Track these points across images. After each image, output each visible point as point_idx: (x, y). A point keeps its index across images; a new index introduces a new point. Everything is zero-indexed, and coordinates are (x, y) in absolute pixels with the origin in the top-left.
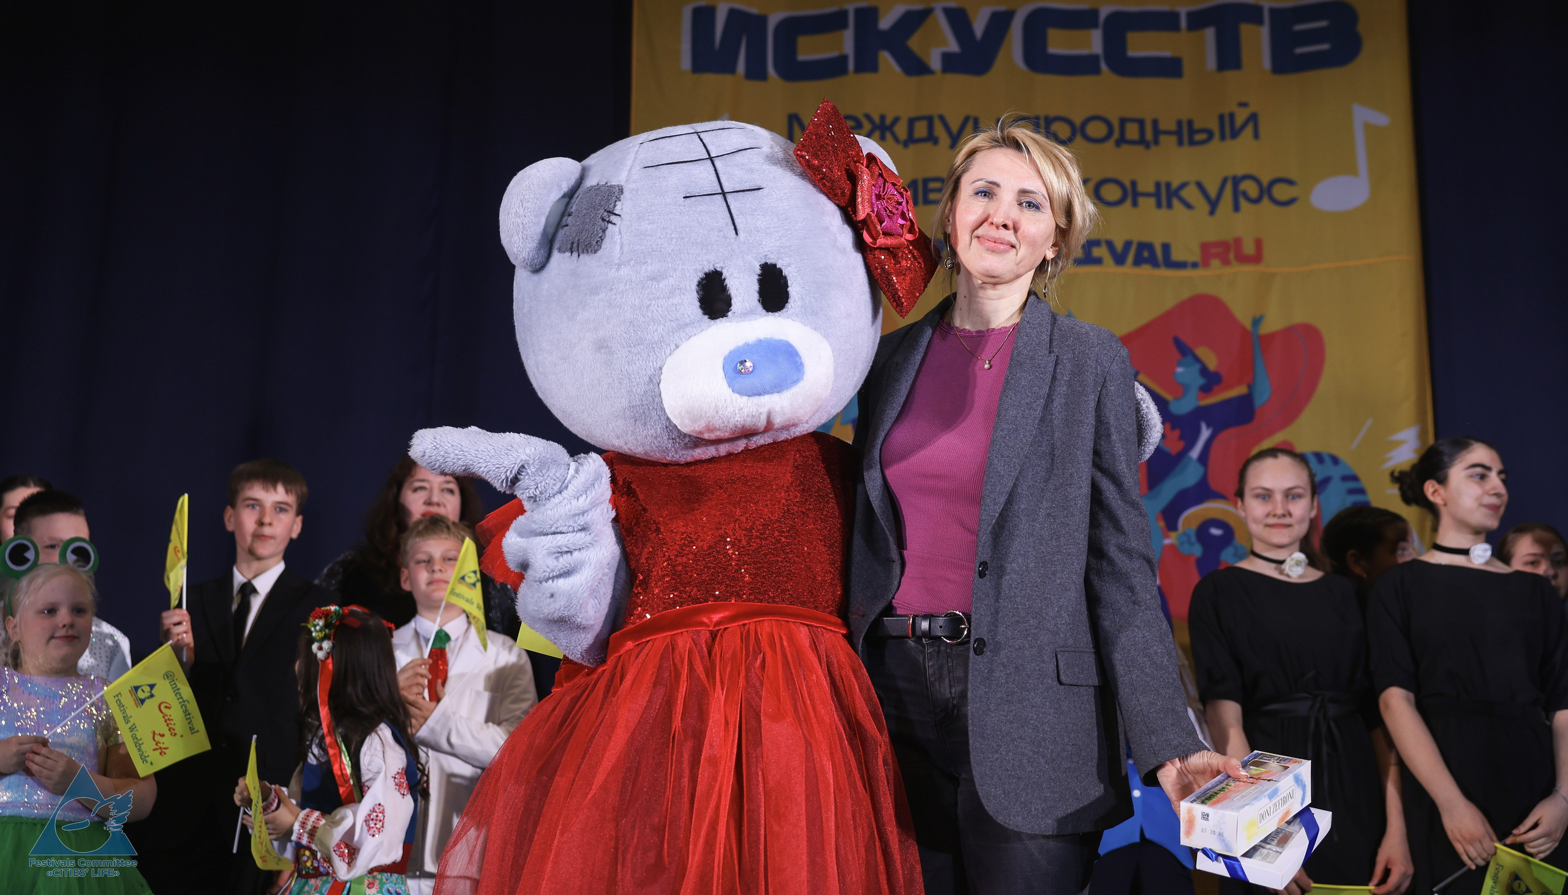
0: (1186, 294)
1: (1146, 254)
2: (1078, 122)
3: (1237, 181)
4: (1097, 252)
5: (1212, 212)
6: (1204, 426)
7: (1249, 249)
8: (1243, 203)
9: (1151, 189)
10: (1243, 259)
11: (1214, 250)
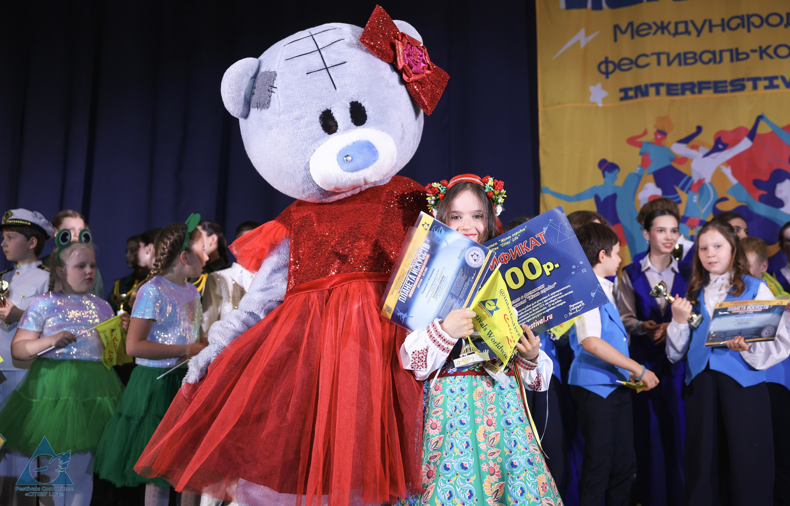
2: (764, 16)
4: (776, 82)
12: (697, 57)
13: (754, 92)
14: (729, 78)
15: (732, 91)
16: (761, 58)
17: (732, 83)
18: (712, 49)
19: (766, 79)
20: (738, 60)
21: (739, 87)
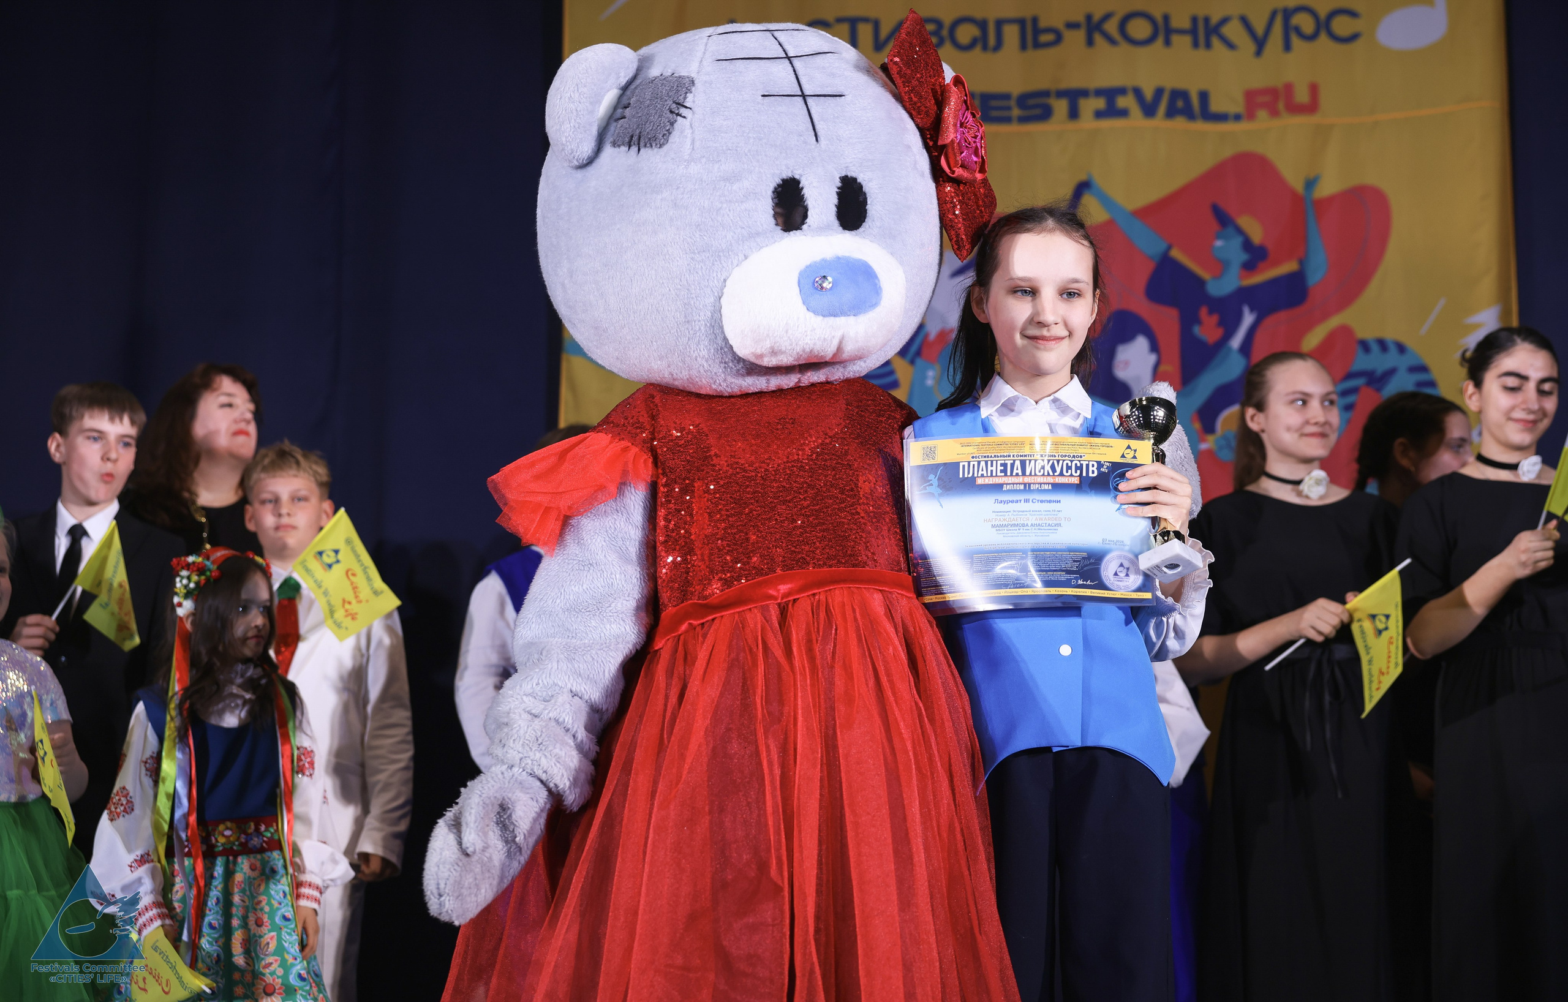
0: (1227, 152)
1: (1180, 104)
3: (1288, 14)
4: (1122, 102)
5: (1259, 53)
6: (1246, 311)
7: (1302, 96)
8: (1295, 40)
9: (1186, 24)
10: (1295, 109)
11: (1261, 99)
12: (945, 32)
13: (1072, 126)
14: (1016, 88)
15: (1023, 120)
16: (1090, 42)
17: (1024, 100)
18: (978, 15)
19: (1099, 93)
20: (1037, 45)
21: (1038, 111)
